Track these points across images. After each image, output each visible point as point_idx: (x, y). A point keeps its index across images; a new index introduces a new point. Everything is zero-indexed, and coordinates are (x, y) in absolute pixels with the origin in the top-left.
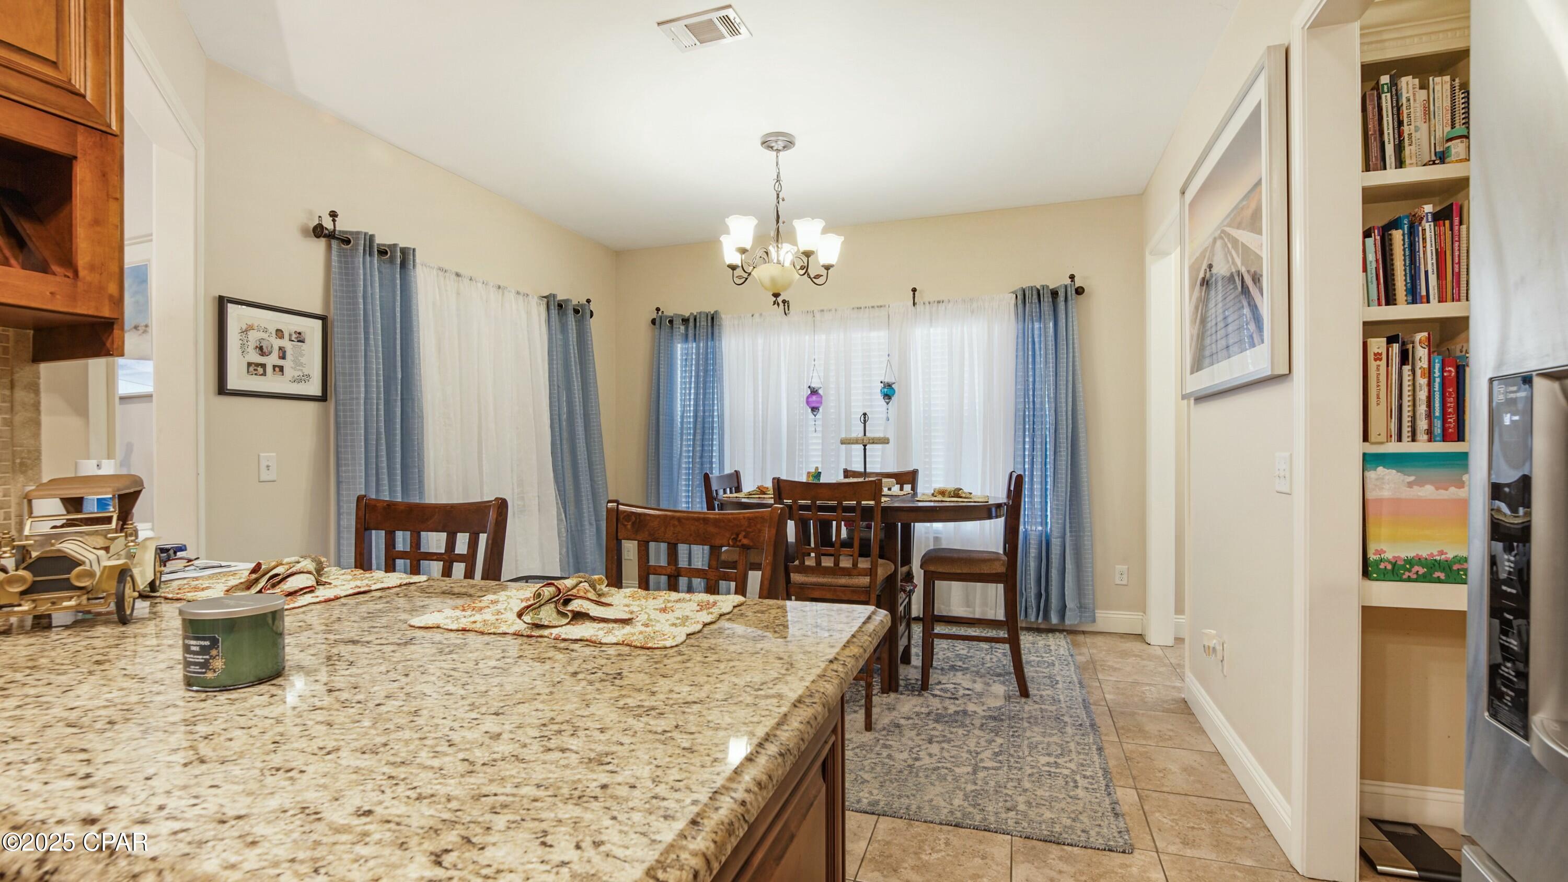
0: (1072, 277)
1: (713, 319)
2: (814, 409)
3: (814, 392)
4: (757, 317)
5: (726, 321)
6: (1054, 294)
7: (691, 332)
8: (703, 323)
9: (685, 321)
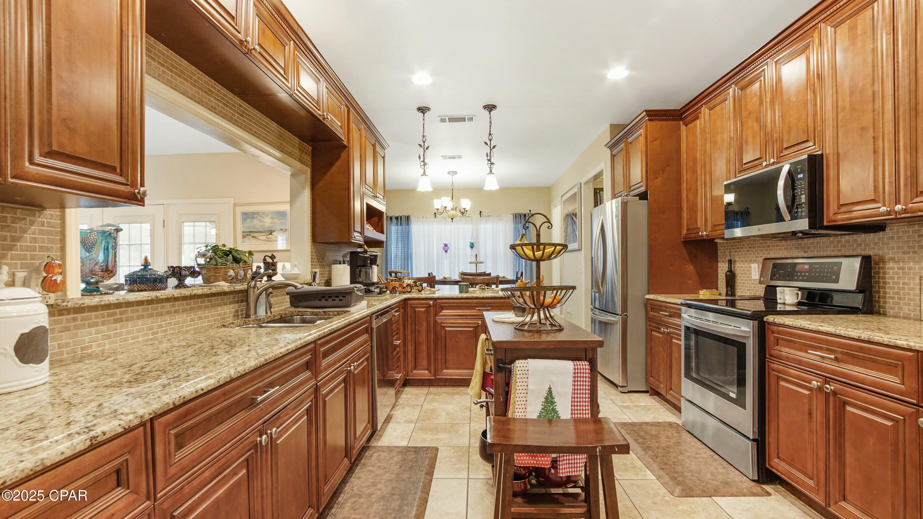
0: (530, 211)
1: (408, 218)
2: (446, 251)
3: (446, 245)
4: (424, 218)
5: (413, 219)
6: (525, 215)
7: (399, 222)
8: (404, 219)
9: (397, 218)
